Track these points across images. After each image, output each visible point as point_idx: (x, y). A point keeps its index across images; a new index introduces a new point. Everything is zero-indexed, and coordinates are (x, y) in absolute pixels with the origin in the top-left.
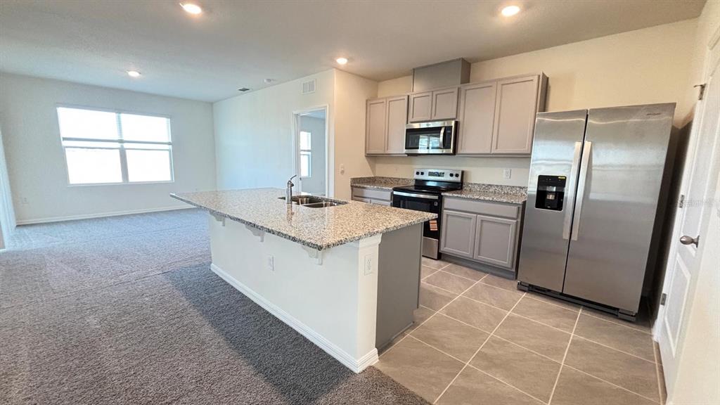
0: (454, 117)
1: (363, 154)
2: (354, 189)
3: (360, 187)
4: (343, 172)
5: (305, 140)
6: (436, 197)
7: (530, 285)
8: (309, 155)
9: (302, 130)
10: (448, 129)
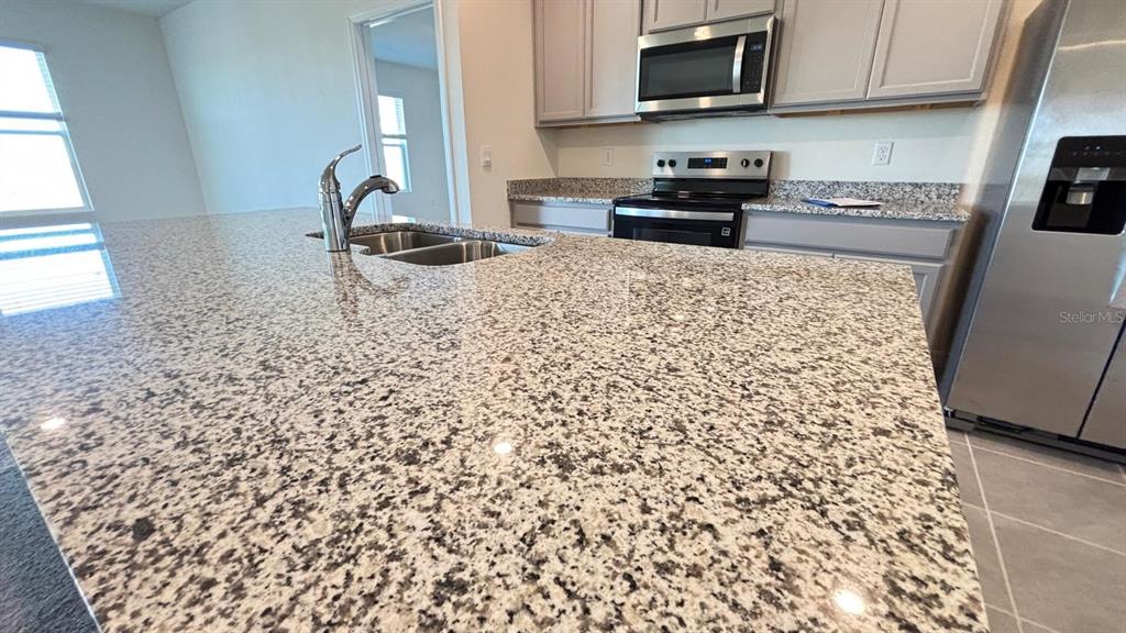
0: (770, 7)
1: (531, 125)
2: (518, 206)
3: (532, 202)
4: (488, 165)
5: (391, 113)
6: (729, 216)
7: (981, 419)
8: (401, 146)
9: (381, 93)
10: (755, 39)
